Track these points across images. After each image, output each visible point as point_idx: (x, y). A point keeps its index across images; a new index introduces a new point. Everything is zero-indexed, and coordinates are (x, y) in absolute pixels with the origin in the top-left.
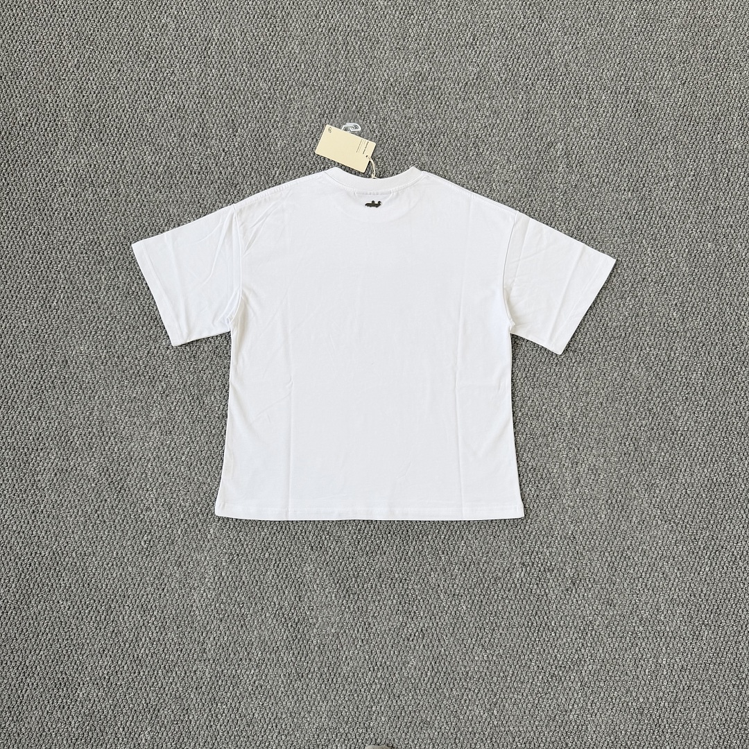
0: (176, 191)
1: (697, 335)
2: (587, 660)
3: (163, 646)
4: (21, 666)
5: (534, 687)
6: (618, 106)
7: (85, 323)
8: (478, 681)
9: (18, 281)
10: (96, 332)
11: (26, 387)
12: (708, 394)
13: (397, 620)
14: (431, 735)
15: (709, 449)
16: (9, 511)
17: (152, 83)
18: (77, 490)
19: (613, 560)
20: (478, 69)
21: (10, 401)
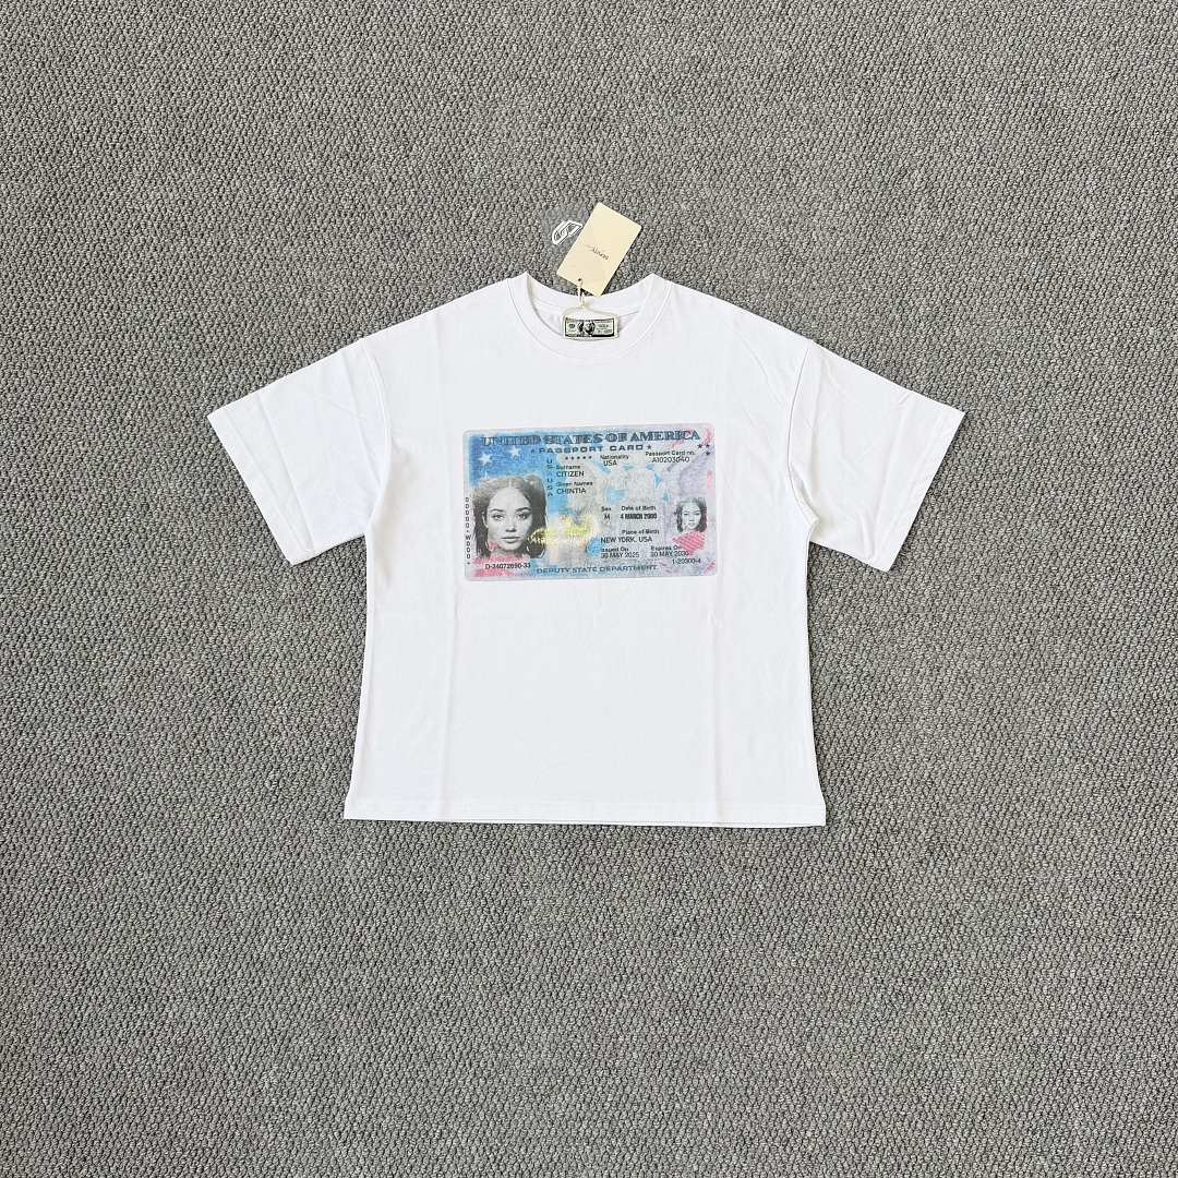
0: (316, 243)
1: (1130, 471)
2: (952, 970)
3: (298, 942)
4: (80, 970)
5: (869, 1010)
6: (1010, 112)
7: (176, 447)
8: (782, 1000)
9: (71, 381)
10: (193, 462)
11: (85, 545)
12: (1146, 562)
13: (657, 905)
14: (710, 1081)
15: (1146, 647)
16: (60, 734)
17: (278, 73)
18: (165, 702)
19: (994, 816)
20: (790, 53)
21: (60, 565)
